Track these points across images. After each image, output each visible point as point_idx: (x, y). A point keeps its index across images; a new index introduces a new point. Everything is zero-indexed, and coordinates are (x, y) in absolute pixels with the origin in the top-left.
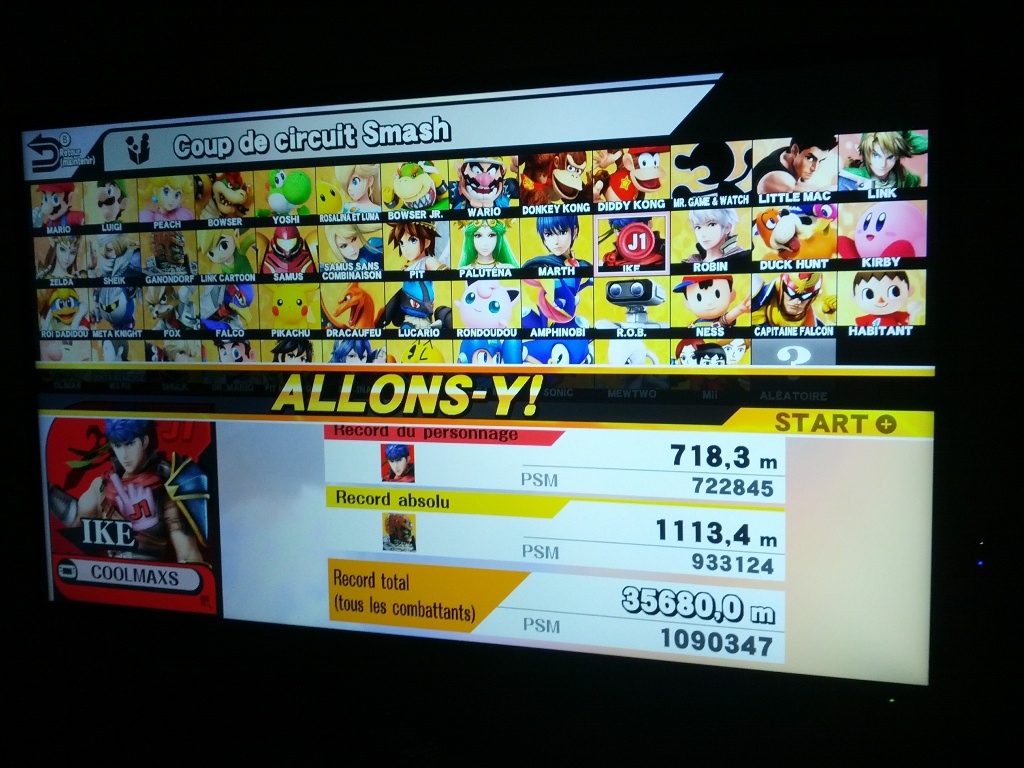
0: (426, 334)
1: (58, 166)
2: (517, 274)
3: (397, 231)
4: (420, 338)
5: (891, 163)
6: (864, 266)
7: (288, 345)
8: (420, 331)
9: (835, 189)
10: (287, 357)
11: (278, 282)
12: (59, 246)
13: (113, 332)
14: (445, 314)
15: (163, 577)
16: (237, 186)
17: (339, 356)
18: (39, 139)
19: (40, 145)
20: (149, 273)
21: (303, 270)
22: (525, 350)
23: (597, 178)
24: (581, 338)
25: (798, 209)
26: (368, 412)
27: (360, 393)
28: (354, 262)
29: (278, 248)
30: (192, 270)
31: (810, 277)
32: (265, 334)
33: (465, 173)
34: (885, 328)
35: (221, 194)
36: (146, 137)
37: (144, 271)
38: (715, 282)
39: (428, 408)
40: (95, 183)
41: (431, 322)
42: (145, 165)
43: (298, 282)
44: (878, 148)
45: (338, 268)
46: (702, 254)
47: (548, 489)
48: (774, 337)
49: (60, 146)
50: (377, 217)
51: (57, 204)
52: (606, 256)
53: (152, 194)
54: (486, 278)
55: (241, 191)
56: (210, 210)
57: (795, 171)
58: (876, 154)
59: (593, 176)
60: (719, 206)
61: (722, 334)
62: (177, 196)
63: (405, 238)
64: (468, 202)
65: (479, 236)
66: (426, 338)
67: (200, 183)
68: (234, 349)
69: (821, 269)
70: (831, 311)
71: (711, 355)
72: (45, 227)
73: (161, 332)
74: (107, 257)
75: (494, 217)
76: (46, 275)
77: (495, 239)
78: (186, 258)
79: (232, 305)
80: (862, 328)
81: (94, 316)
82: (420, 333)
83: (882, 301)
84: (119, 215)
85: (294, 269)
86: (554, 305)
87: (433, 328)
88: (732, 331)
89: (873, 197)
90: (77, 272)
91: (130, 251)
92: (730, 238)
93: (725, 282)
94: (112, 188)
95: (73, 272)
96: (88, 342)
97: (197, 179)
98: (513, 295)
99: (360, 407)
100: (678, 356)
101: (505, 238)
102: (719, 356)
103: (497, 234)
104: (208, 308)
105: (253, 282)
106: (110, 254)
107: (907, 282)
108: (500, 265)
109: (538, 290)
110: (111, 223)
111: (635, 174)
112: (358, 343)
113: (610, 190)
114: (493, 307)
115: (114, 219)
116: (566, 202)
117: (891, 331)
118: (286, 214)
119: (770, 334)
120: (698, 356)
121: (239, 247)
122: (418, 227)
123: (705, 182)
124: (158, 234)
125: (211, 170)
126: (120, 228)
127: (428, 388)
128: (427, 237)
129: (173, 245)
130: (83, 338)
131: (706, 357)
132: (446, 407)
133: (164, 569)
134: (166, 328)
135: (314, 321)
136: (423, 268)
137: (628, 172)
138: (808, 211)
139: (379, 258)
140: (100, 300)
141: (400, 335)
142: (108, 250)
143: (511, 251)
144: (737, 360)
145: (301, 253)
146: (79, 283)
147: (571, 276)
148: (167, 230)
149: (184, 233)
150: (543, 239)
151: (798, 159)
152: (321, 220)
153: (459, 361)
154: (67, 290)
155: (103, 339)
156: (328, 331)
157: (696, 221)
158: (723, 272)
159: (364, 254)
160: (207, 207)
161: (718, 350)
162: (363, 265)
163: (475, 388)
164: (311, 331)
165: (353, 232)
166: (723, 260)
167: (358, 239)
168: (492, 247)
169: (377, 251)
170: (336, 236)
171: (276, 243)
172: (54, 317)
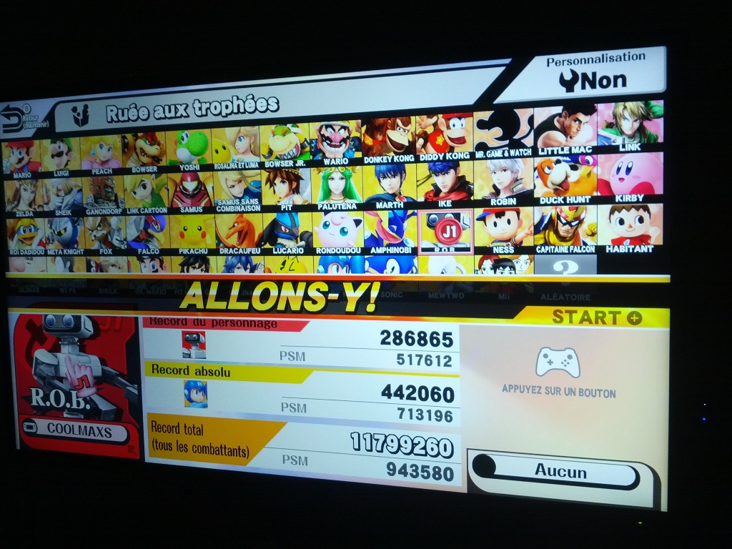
0: (294, 251)
1: (22, 128)
2: (361, 207)
3: (272, 176)
4: (290, 255)
5: (637, 125)
6: (617, 201)
7: (192, 260)
8: (289, 249)
9: (595, 144)
10: (191, 269)
11: (184, 213)
12: (22, 187)
13: (62, 251)
14: (307, 237)
15: (100, 431)
16: (154, 142)
17: (229, 268)
18: (7, 109)
19: (7, 113)
20: (89, 207)
21: (203, 205)
22: (367, 263)
23: (419, 136)
24: (409, 254)
25: (568, 159)
26: (251, 310)
27: (245, 296)
28: (241, 199)
29: (183, 187)
30: (120, 205)
31: (577, 209)
32: (174, 252)
33: (322, 133)
34: (633, 247)
35: (141, 149)
36: (86, 107)
37: (85, 206)
38: (507, 213)
39: (295, 306)
40: (49, 141)
41: (297, 243)
42: (86, 128)
43: (199, 213)
44: (627, 114)
45: (228, 203)
46: (497, 192)
48: (551, 254)
49: (23, 113)
50: (257, 166)
51: (20, 157)
52: (427, 194)
53: (91, 149)
54: (337, 210)
55: (157, 146)
56: (134, 161)
57: (565, 131)
58: (625, 118)
59: (416, 135)
60: (510, 157)
61: (512, 251)
62: (109, 150)
63: (278, 181)
64: (324, 154)
65: (333, 179)
66: (294, 255)
67: (126, 140)
68: (152, 263)
69: (586, 204)
70: (593, 234)
71: (504, 267)
72: (12, 173)
73: (98, 251)
74: (58, 196)
75: (343, 165)
76: (13, 208)
77: (344, 181)
78: (116, 196)
79: (150, 231)
80: (616, 247)
81: (49, 239)
82: (289, 251)
83: (631, 227)
84: (67, 164)
85: (196, 204)
86: (388, 230)
87: (299, 247)
89: (623, 150)
90: (36, 207)
91: (75, 190)
92: (517, 180)
93: (515, 213)
94: (61, 144)
95: (33, 206)
96: (44, 258)
97: (124, 138)
98: (358, 222)
99: (245, 306)
101: (352, 181)
102: (510, 267)
103: (345, 178)
104: (132, 233)
105: (165, 214)
106: (60, 193)
107: (649, 213)
108: (348, 201)
109: (377, 218)
110: (61, 170)
111: (447, 133)
112: (243, 258)
113: (429, 146)
114: (343, 232)
115: (63, 168)
116: (396, 154)
117: (637, 249)
118: (189, 163)
119: (548, 251)
120: (495, 268)
121: (155, 187)
122: (287, 173)
123: (499, 139)
124: (95, 178)
125: (134, 131)
126: (67, 174)
127: (295, 292)
128: (293, 179)
129: (106, 186)
130: (41, 255)
131: (501, 268)
132: (309, 306)
133: (100, 426)
134: (102, 248)
135: (211, 242)
136: (291, 203)
137: (442, 132)
138: (575, 160)
139: (259, 196)
140: (53, 227)
141: (274, 252)
142: (59, 190)
143: (356, 190)
144: (523, 270)
145: (201, 192)
146: (38, 215)
147: (401, 209)
148: (102, 175)
149: (115, 177)
150: (379, 181)
151: (568, 122)
152: (216, 168)
153: (318, 272)
154: (29, 219)
155: (55, 256)
156: (221, 249)
157: (492, 168)
158: (513, 206)
159: (248, 192)
160: (131, 158)
161: (510, 264)
162: (247, 201)
163: (330, 291)
164: (209, 250)
165: (239, 177)
166: (512, 197)
167: (243, 182)
168: (342, 187)
169: (257, 190)
170: (226, 179)
171: (182, 185)
172: (19, 240)
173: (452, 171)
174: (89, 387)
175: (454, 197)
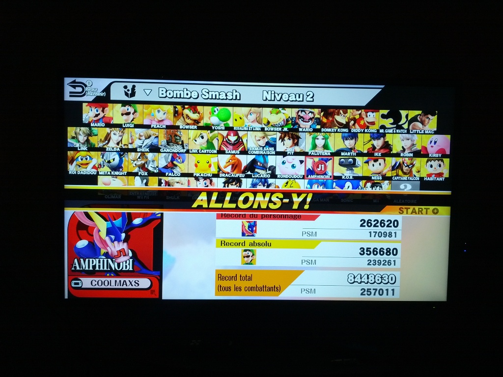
1: (84, 95)
3: (283, 135)
7: (231, 180)
8: (262, 175)
10: (230, 185)
11: (227, 154)
12: (112, 133)
13: (111, 172)
16: (195, 112)
18: (74, 82)
19: (74, 85)
20: (163, 148)
21: (240, 149)
26: (237, 208)
27: (234, 200)
28: (263, 147)
29: (228, 140)
30: (185, 147)
31: (412, 159)
33: (299, 114)
35: (187, 115)
37: (160, 146)
38: (379, 160)
41: (267, 172)
43: (237, 154)
45: (256, 149)
46: (404, 150)
47: (313, 237)
49: (86, 86)
52: (368, 149)
53: (151, 112)
55: (197, 114)
56: (181, 121)
57: (422, 123)
59: (350, 119)
62: (164, 114)
63: (286, 138)
64: (299, 125)
65: (318, 139)
67: (177, 109)
68: (204, 182)
70: (419, 172)
71: (377, 187)
72: (90, 123)
73: (137, 173)
74: (140, 139)
78: (182, 142)
83: (435, 169)
84: (133, 120)
85: (236, 149)
87: (267, 174)
88: (385, 178)
92: (414, 145)
93: (383, 160)
94: (129, 108)
95: (120, 145)
99: (233, 206)
100: (365, 187)
101: (328, 140)
103: (325, 139)
104: (163, 163)
105: (215, 154)
106: (141, 138)
107: (443, 162)
108: (326, 151)
110: (128, 123)
112: (263, 180)
115: (130, 122)
116: (339, 128)
117: (438, 179)
118: (218, 126)
121: (210, 138)
122: (292, 134)
126: (132, 126)
127: (264, 198)
128: (296, 138)
129: (177, 136)
132: (271, 206)
134: (140, 171)
135: (214, 170)
136: (293, 150)
137: (363, 118)
139: (274, 146)
140: (104, 158)
142: (141, 136)
143: (331, 145)
144: (386, 188)
145: (239, 143)
150: (344, 141)
151: (424, 118)
157: (402, 138)
159: (268, 144)
162: (267, 148)
163: (285, 198)
164: (213, 174)
165: (264, 135)
166: (411, 153)
167: (265, 138)
168: (323, 144)
169: (274, 143)
170: (255, 136)
171: (227, 137)
172: (77, 165)
173: (382, 139)
174: (126, 255)
175: (383, 151)
